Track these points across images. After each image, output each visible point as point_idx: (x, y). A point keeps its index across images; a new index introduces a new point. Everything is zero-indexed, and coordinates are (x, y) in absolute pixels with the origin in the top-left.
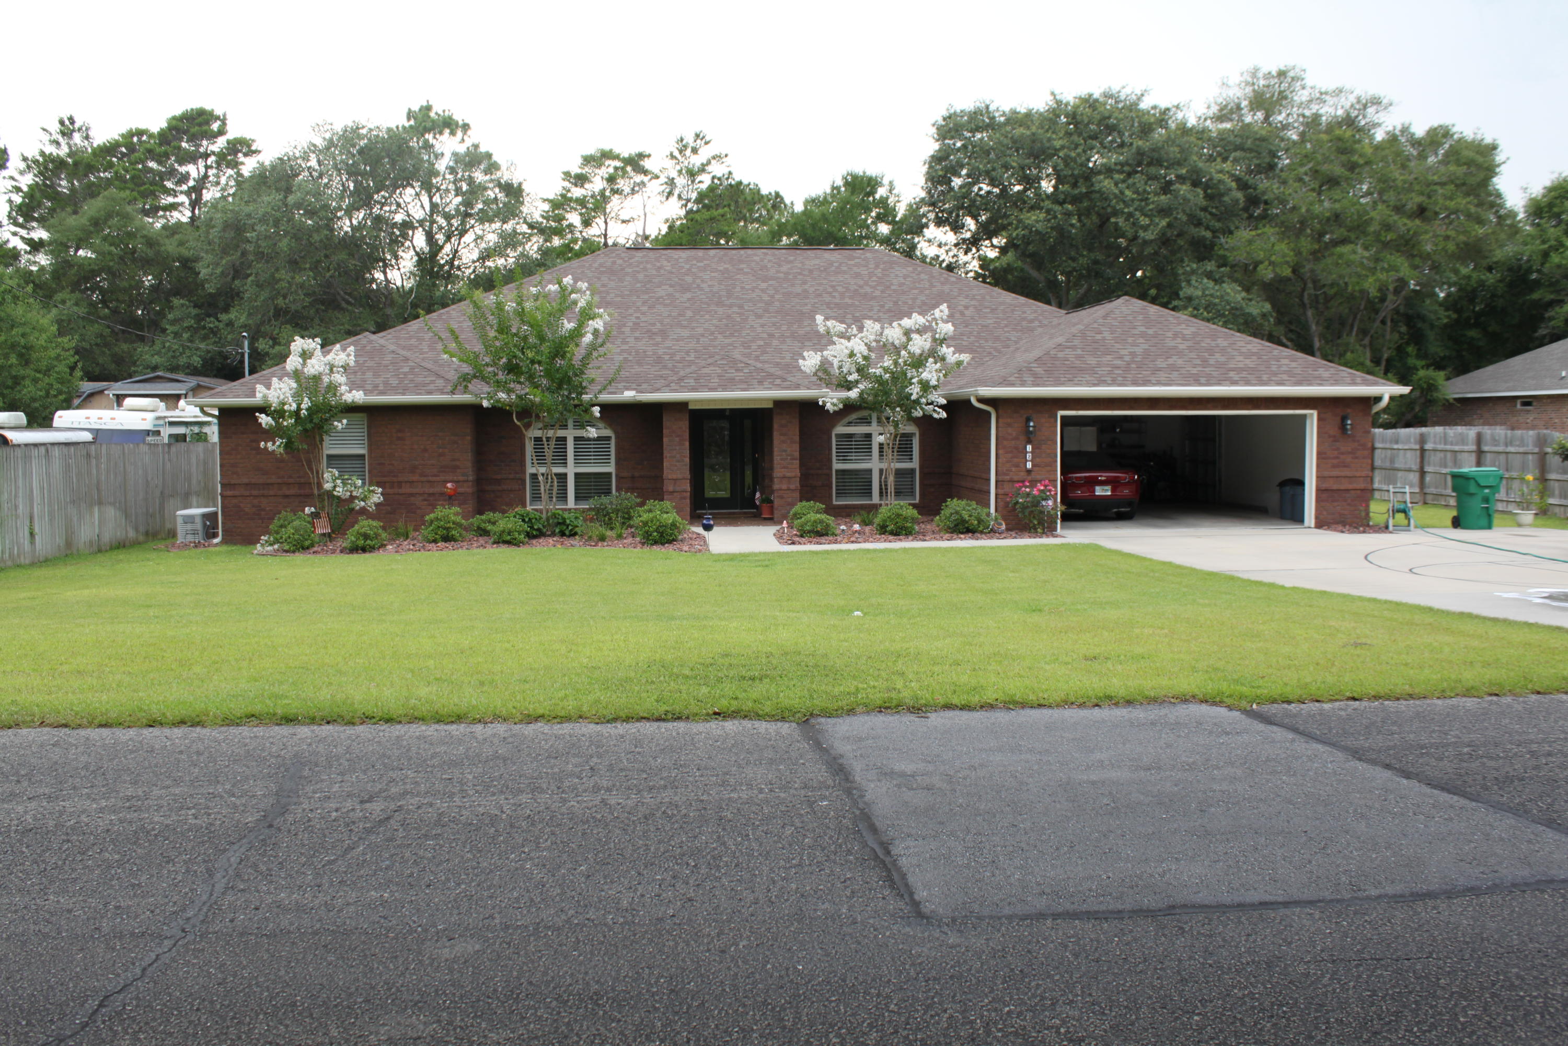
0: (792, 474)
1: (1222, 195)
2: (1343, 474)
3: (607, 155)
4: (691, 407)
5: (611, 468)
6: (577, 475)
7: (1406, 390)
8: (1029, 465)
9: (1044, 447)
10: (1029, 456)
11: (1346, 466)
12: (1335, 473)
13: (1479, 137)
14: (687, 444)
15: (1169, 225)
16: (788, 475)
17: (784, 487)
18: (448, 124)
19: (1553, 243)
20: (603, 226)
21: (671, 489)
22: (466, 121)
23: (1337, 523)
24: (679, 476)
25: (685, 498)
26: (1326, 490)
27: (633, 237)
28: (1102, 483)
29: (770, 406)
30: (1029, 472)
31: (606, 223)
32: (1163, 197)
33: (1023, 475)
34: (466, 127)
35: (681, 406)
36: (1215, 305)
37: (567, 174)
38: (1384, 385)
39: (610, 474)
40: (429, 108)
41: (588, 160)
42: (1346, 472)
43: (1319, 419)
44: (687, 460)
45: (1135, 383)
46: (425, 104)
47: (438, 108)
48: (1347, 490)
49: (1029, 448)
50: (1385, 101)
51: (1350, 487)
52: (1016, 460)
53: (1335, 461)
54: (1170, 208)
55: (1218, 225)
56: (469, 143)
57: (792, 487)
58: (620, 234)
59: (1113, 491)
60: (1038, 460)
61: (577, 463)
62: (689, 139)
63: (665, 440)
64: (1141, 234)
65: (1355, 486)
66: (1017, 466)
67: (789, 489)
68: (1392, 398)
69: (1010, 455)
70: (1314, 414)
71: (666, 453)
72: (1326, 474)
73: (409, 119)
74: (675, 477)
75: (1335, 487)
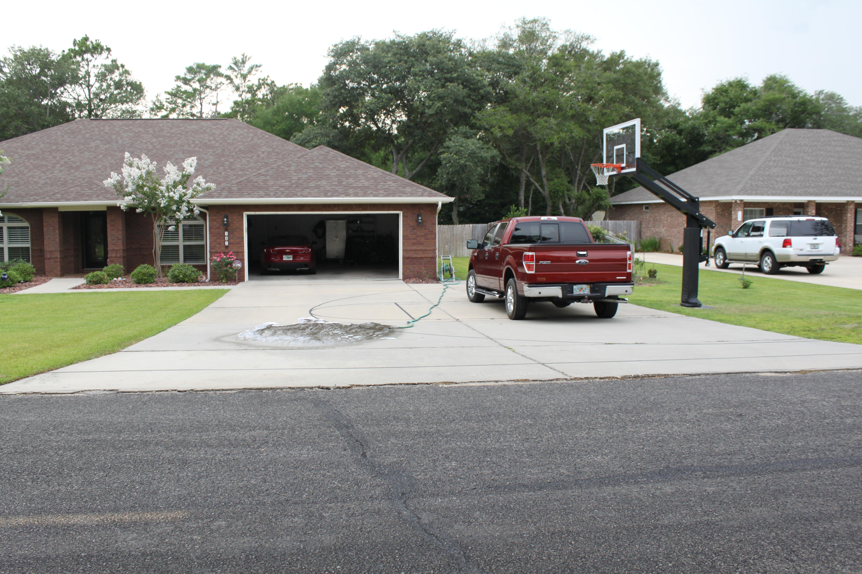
0: (118, 248)
1: (480, 89)
2: (418, 248)
3: (201, 67)
4: (60, 210)
5: (28, 245)
6: (10, 249)
7: (452, 199)
8: (227, 243)
9: (235, 233)
10: (226, 238)
11: (421, 244)
12: (414, 248)
13: (649, 59)
14: (57, 231)
15: (444, 106)
16: (116, 248)
17: (114, 255)
18: (97, 49)
19: (711, 119)
20: (199, 106)
21: (48, 256)
22: (108, 47)
23: (416, 277)
24: (53, 249)
25: (57, 262)
26: (409, 258)
27: (210, 113)
28: (287, 254)
29: (105, 209)
30: (227, 247)
31: (201, 104)
32: (440, 90)
33: (223, 249)
34: (109, 50)
35: (54, 210)
36: (462, 151)
37: (178, 78)
38: (440, 196)
39: (29, 248)
40: (86, 39)
41: (190, 70)
42: (421, 247)
43: (404, 216)
44: (58, 240)
45: (287, 196)
46: (85, 36)
47: (92, 39)
48: (422, 258)
49: (226, 233)
50: (591, 38)
51: (423, 256)
52: (219, 240)
53: (414, 241)
54: (444, 97)
55: (475, 105)
56: (111, 58)
57: (118, 255)
58: (208, 111)
59: (294, 258)
60: (231, 241)
61: (10, 241)
62: (239, 58)
63: (45, 229)
64: (427, 111)
65: (426, 255)
66: (220, 244)
67: (116, 257)
68: (443, 205)
69: (215, 238)
70: (401, 213)
71: (46, 237)
72: (409, 248)
73: (75, 45)
74: (50, 250)
75: (414, 256)
